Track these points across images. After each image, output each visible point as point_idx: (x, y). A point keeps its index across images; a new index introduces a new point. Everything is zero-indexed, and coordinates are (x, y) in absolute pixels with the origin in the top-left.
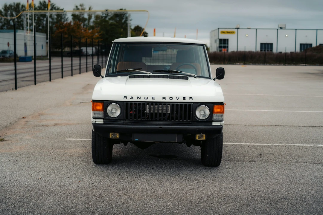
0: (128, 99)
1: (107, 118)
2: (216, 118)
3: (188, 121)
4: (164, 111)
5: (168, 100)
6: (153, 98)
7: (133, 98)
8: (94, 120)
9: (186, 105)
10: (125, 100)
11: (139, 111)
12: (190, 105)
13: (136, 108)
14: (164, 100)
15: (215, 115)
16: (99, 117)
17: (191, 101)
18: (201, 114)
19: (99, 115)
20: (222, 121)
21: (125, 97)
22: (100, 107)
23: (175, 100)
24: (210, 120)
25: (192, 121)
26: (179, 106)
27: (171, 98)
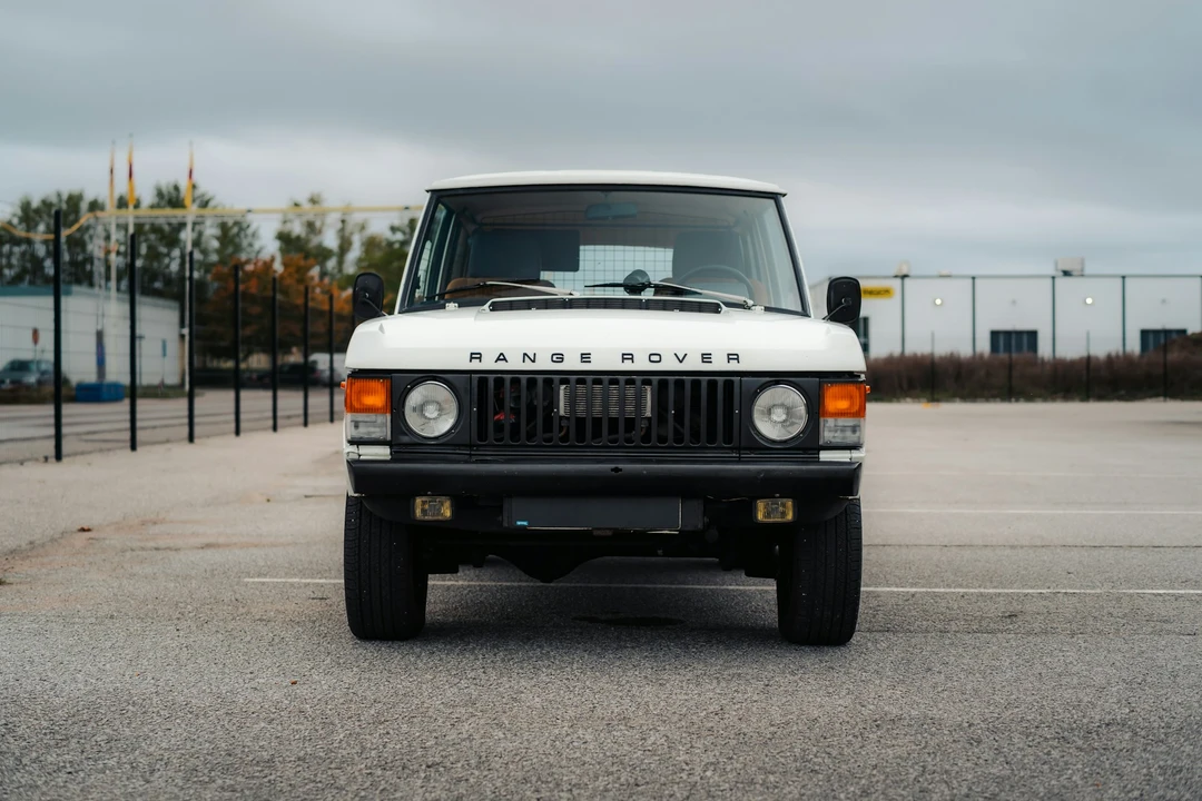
0: (488, 363)
1: (405, 439)
2: (832, 434)
3: (724, 448)
4: (630, 408)
5: (641, 364)
6: (585, 357)
7: (505, 359)
8: (353, 449)
9: (712, 385)
10: (475, 365)
11: (532, 409)
12: (729, 386)
13: (517, 399)
14: (627, 366)
15: (831, 422)
16: (373, 436)
17: (733, 366)
18: (776, 418)
19: (372, 429)
20: (855, 447)
21: (475, 356)
22: (377, 398)
23: (669, 364)
24: (809, 443)
25: (738, 449)
26: (688, 387)
27: (655, 357)
